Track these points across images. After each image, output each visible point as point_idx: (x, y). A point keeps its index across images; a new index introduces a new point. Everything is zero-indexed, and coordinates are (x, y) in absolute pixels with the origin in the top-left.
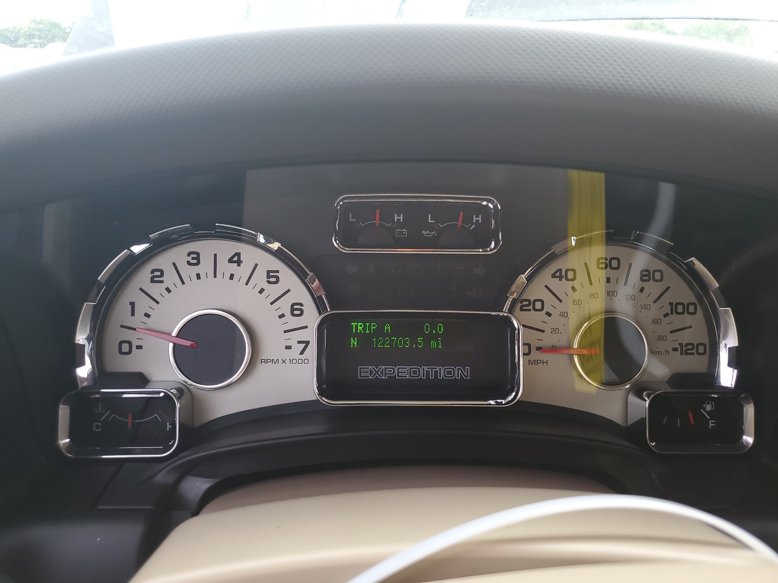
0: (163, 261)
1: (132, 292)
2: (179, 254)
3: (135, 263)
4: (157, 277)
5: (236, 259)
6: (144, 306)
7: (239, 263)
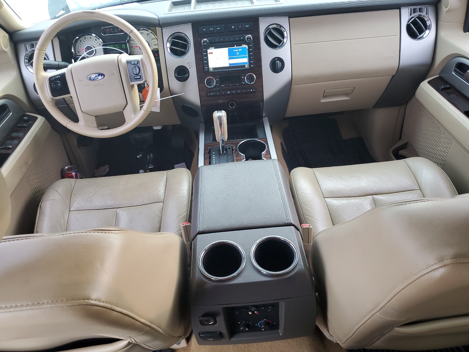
0: (81, 39)
1: (78, 44)
2: (83, 38)
3: (77, 40)
4: (81, 41)
5: (90, 38)
6: (80, 46)
7: (91, 38)
